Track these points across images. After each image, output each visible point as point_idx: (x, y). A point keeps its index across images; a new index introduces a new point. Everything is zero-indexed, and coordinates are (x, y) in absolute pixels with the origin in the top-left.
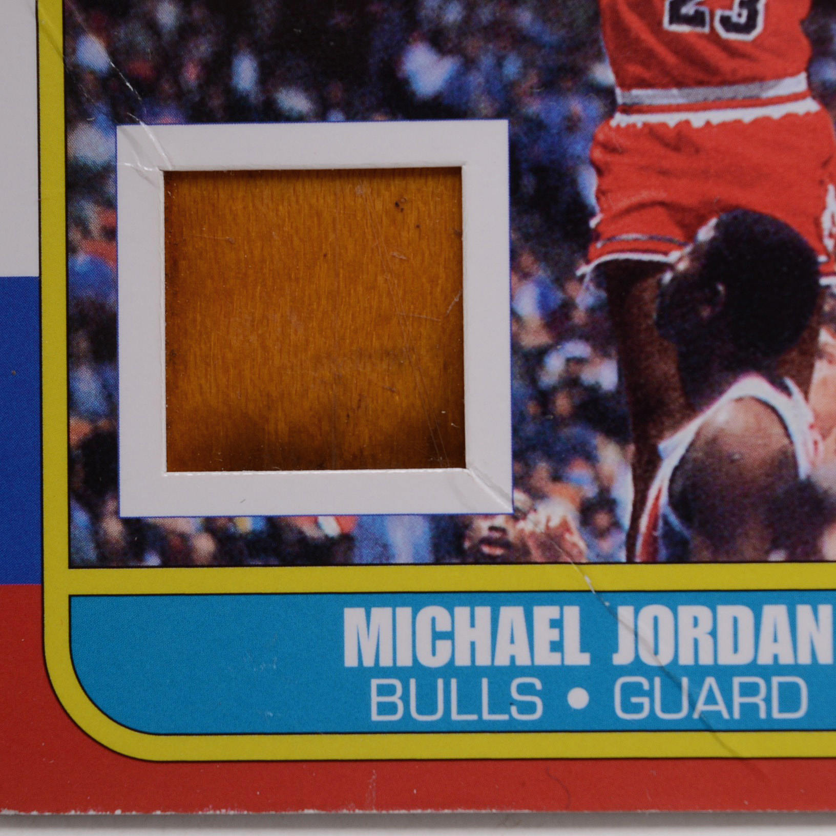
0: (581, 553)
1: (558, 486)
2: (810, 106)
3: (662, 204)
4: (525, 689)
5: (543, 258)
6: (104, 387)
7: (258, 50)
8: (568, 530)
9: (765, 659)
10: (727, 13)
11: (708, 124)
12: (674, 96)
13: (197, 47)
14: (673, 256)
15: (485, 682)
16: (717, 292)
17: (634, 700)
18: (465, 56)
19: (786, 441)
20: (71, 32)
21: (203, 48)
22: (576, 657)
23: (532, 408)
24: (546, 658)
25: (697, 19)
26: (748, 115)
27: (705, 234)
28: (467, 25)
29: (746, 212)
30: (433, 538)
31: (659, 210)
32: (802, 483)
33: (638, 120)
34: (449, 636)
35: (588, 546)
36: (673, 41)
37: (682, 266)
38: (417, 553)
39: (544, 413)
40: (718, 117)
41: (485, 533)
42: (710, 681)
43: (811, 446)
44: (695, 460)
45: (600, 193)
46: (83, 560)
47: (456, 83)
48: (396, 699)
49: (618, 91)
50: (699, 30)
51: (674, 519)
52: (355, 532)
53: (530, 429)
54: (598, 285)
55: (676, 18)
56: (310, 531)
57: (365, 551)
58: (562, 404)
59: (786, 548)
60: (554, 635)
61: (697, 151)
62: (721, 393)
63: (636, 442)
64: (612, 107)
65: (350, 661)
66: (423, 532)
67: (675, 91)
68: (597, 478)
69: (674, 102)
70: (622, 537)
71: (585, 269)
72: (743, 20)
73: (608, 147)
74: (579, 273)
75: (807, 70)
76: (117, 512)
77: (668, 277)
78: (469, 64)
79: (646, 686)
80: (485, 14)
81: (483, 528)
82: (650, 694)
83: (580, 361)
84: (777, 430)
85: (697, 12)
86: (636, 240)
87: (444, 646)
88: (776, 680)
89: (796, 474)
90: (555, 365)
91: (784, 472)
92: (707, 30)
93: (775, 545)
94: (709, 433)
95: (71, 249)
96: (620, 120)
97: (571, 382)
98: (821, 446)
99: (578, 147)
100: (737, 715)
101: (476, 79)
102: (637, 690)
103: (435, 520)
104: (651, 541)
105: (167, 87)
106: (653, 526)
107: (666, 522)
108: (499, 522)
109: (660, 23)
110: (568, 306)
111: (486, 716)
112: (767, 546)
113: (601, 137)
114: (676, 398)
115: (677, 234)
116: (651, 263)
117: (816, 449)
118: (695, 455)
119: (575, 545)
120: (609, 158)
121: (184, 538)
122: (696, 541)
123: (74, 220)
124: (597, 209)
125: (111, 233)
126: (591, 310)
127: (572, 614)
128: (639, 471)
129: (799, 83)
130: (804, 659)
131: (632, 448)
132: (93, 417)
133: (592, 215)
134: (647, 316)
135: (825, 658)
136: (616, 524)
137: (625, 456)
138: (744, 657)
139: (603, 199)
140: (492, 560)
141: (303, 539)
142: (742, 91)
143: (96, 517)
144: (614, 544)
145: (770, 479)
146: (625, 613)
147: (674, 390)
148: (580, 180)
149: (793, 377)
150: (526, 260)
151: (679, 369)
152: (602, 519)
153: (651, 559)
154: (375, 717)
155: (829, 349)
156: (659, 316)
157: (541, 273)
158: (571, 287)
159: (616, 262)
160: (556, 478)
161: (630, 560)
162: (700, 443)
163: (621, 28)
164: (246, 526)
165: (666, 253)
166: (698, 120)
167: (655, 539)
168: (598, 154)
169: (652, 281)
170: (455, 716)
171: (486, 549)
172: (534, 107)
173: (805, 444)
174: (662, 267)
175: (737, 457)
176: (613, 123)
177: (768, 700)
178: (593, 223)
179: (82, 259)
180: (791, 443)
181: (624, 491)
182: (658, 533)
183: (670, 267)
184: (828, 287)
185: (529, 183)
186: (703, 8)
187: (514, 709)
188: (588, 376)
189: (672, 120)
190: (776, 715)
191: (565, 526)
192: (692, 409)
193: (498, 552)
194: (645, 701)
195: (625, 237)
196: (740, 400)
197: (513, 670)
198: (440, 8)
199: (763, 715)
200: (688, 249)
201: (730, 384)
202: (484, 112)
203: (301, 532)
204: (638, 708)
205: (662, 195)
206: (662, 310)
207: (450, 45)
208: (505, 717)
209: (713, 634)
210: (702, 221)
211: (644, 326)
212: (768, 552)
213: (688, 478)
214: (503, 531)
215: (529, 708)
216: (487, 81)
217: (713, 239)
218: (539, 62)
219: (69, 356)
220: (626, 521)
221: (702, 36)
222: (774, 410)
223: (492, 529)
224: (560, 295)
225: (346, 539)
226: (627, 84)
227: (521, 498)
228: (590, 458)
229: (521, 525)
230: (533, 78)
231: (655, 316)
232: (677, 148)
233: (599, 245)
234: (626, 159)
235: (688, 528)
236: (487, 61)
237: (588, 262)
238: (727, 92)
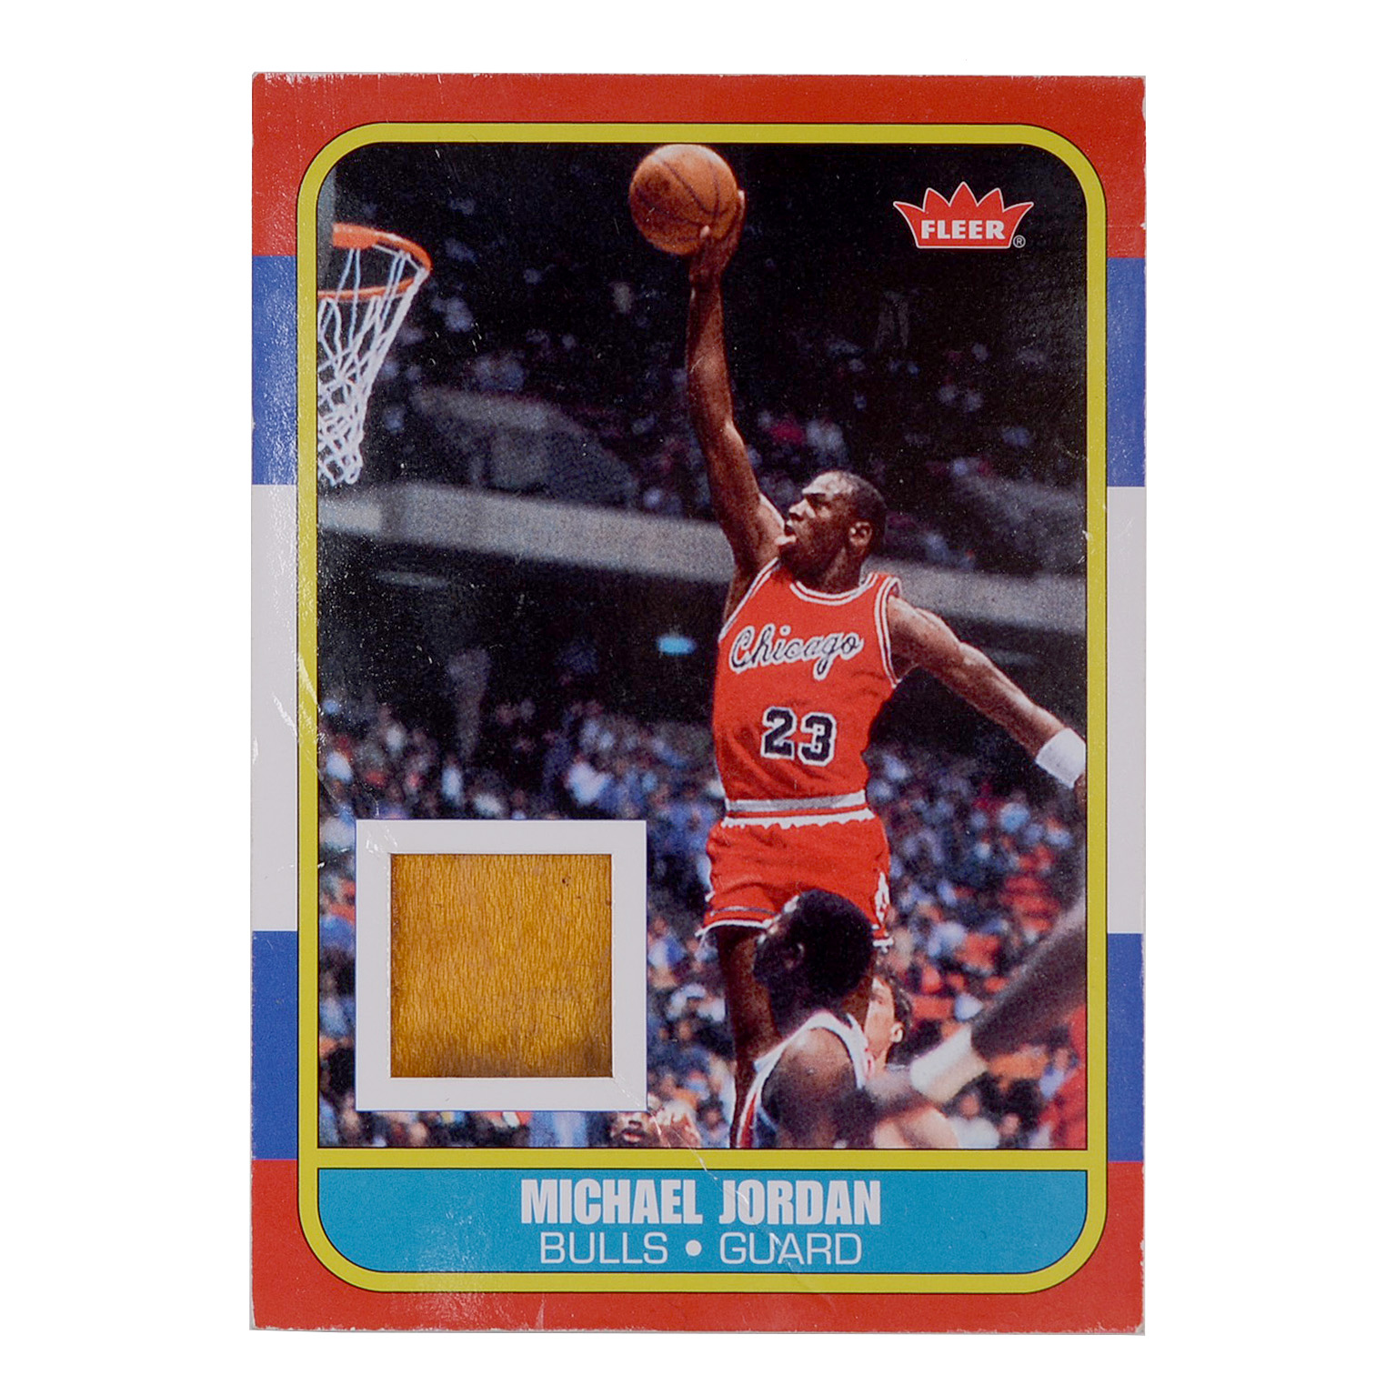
0: (696, 1141)
1: (681, 1090)
2: (867, 814)
3: (758, 884)
4: (653, 1241)
5: (672, 923)
6: (345, 1013)
7: (462, 765)
8: (687, 1124)
9: (830, 1221)
10: (807, 745)
11: (793, 826)
12: (768, 806)
13: (417, 763)
14: (766, 924)
15: (625, 1235)
16: (798, 950)
17: (734, 1250)
18: (614, 773)
19: (848, 1060)
20: (323, 751)
21: (421, 763)
22: (692, 1217)
23: (662, 1033)
24: (670, 1218)
25: (785, 749)
26: (822, 821)
27: (790, 907)
28: (616, 751)
29: (820, 891)
30: (588, 1128)
31: (757, 888)
32: (859, 1091)
33: (742, 822)
34: (599, 1201)
35: (702, 1136)
36: (769, 766)
37: (772, 931)
38: (576, 1139)
39: (671, 1038)
40: (800, 821)
41: (626, 1125)
42: (790, 1236)
43: (866, 1064)
44: (781, 1074)
45: (713, 875)
46: (328, 1142)
47: (609, 792)
48: (559, 1247)
49: (727, 801)
50: (786, 757)
51: (765, 1117)
52: (530, 1124)
53: (660, 1049)
54: (711, 944)
55: (769, 748)
56: (497, 1123)
57: (537, 1138)
58: (684, 1031)
59: (847, 1139)
60: (677, 1201)
61: (785, 846)
62: (800, 1025)
63: (738, 1060)
64: (723, 813)
65: (526, 1219)
66: (580, 1125)
67: (769, 802)
68: (709, 1086)
69: (767, 810)
70: (728, 1129)
71: (702, 932)
72: (819, 751)
73: (719, 842)
74: (697, 934)
75: (865, 788)
76: (354, 1107)
77: (762, 938)
78: (618, 779)
79: (744, 1240)
80: (630, 742)
81: (624, 1122)
82: (746, 1245)
83: (697, 999)
84: (842, 1052)
85: (785, 744)
86: (739, 911)
87: (595, 1208)
88: (838, 1236)
89: (855, 1085)
90: (678, 1003)
91: (846, 1083)
92: (792, 757)
93: (839, 1136)
94: (791, 1054)
95: (321, 911)
96: (728, 822)
97: (691, 1015)
98: (873, 1064)
99: (698, 842)
100: (809, 1262)
101: (622, 790)
102: (737, 1242)
103: (590, 1116)
104: (748, 1133)
105: (394, 792)
106: (750, 1121)
107: (759, 1119)
108: (637, 1117)
109: (758, 752)
110: (688, 959)
111: (625, 1261)
112: (833, 1138)
113: (714, 835)
114: (767, 1027)
115: (770, 908)
116: (750, 927)
117: (869, 1067)
118: (780, 1069)
119: (692, 1135)
120: (720, 850)
121: (403, 1126)
122: (781, 1133)
123: (323, 889)
124: (711, 887)
125: (351, 899)
126: (706, 962)
127: (690, 1186)
128: (740, 1081)
129: (859, 798)
130: (860, 1221)
131: (735, 1063)
132: (337, 1036)
133: (707, 892)
134: (747, 967)
135: (875, 1219)
136: (723, 1120)
137: (730, 1070)
138: (815, 1219)
139: (715, 880)
140: (631, 1146)
141: (492, 1129)
142: (817, 803)
143: (338, 1110)
144: (721, 1135)
145: (836, 1088)
146: (728, 1185)
147: (766, 1022)
148: (698, 866)
149: (853, 1013)
150: (659, 924)
151: (770, 1007)
152: (712, 1116)
153: (748, 1146)
154: (544, 1261)
155: (879, 993)
156: (756, 967)
157: (669, 934)
158: (691, 945)
159: (725, 926)
160: (679, 1086)
161: (733, 1147)
162: (785, 1060)
163: (729, 755)
164: (449, 1119)
165: (761, 921)
166: (786, 823)
167: (751, 1131)
168: (712, 847)
169: (750, 941)
170: (602, 1260)
171: (627, 1138)
172: (665, 812)
173: (862, 1063)
174: (757, 931)
175: (811, 1071)
176: (723, 825)
177: (832, 1251)
178: (708, 898)
179: (329, 919)
180: (852, 1061)
181: (729, 1096)
182: (753, 1127)
183: (765, 931)
184: (879, 947)
185: (661, 867)
186: (789, 742)
187: (646, 1256)
188: (703, 1011)
189: (766, 823)
190: (838, 1262)
191: (685, 1121)
192: (778, 1036)
193: (636, 1139)
194: (743, 1250)
195: (731, 908)
196: (814, 1029)
197: (647, 1227)
198: (597, 737)
199: (829, 1262)
200: (777, 918)
201: (807, 1018)
202: (628, 815)
203: (490, 1124)
204: (738, 1255)
205: (759, 879)
206: (757, 963)
207: (604, 765)
208: (640, 1261)
209: (793, 1201)
210: (787, 897)
211: (745, 974)
212: (833, 1142)
213: (776, 1087)
214: (640, 1124)
215: (658, 1255)
216: (631, 792)
217: (796, 911)
218: (669, 779)
219: (319, 990)
220: (730, 1119)
221: (788, 761)
222: (839, 1037)
223: (631, 1122)
224: (683, 950)
225: (524, 1128)
226: (733, 797)
227: (653, 1099)
228: (704, 1071)
229: (653, 1119)
230: (665, 791)
231: (752, 967)
232: (770, 844)
233: (712, 914)
234: (732, 852)
235: (777, 1123)
236: (631, 777)
237: (704, 927)
238: (807, 803)
